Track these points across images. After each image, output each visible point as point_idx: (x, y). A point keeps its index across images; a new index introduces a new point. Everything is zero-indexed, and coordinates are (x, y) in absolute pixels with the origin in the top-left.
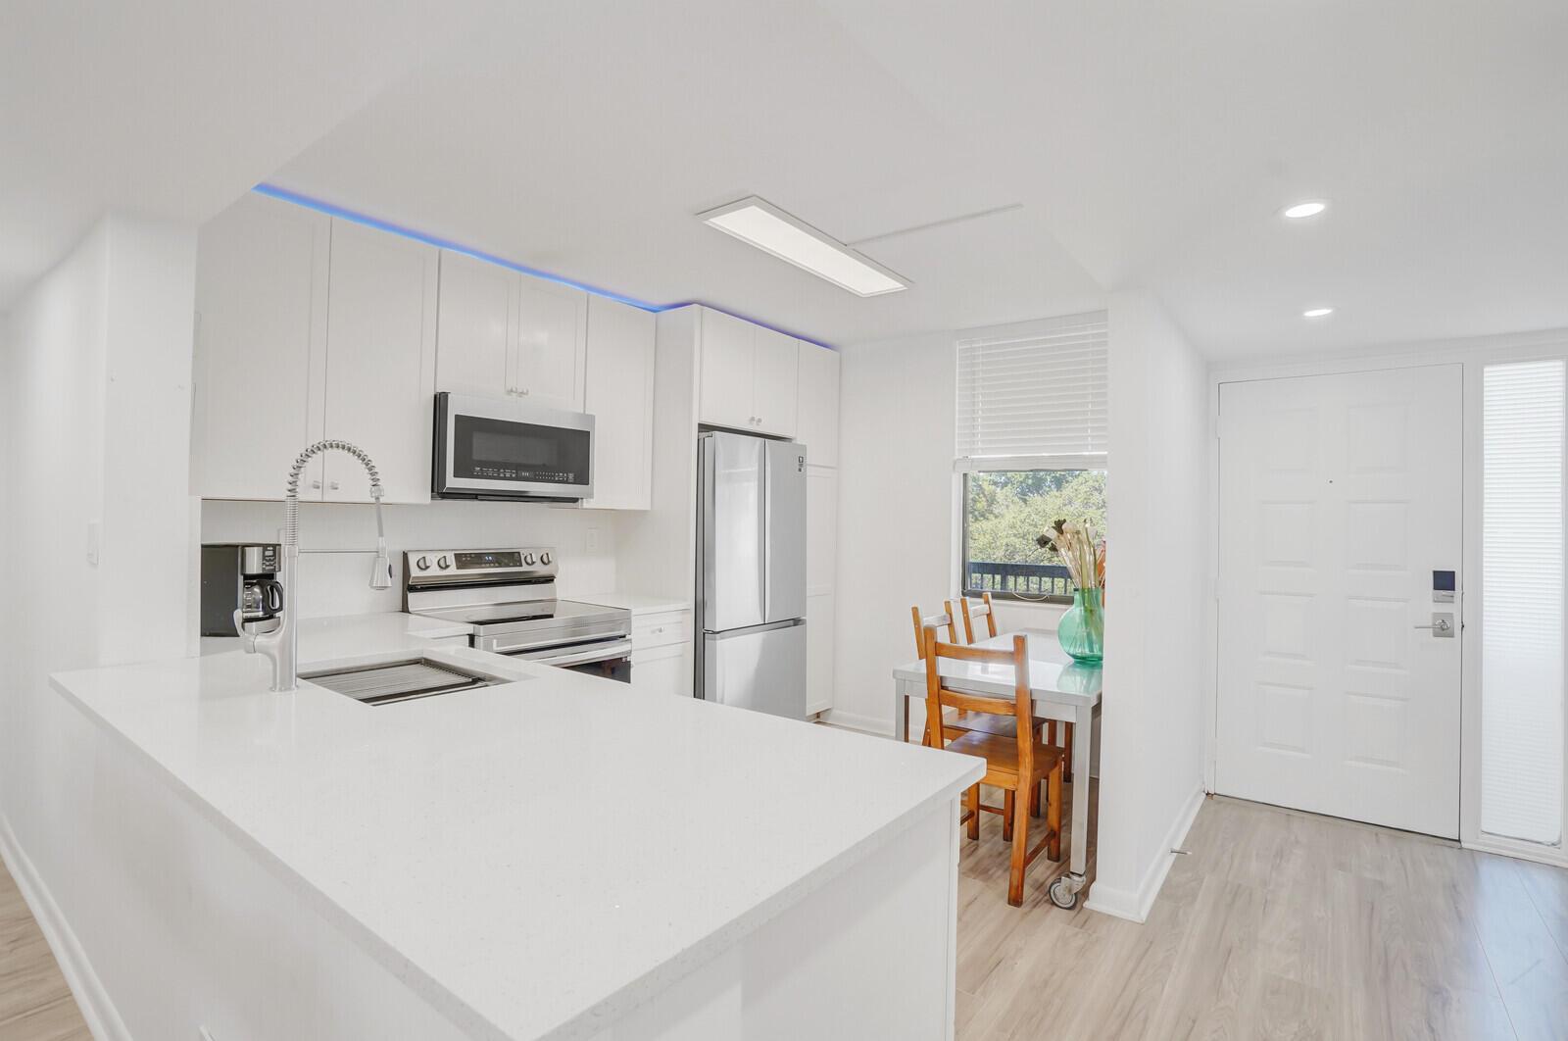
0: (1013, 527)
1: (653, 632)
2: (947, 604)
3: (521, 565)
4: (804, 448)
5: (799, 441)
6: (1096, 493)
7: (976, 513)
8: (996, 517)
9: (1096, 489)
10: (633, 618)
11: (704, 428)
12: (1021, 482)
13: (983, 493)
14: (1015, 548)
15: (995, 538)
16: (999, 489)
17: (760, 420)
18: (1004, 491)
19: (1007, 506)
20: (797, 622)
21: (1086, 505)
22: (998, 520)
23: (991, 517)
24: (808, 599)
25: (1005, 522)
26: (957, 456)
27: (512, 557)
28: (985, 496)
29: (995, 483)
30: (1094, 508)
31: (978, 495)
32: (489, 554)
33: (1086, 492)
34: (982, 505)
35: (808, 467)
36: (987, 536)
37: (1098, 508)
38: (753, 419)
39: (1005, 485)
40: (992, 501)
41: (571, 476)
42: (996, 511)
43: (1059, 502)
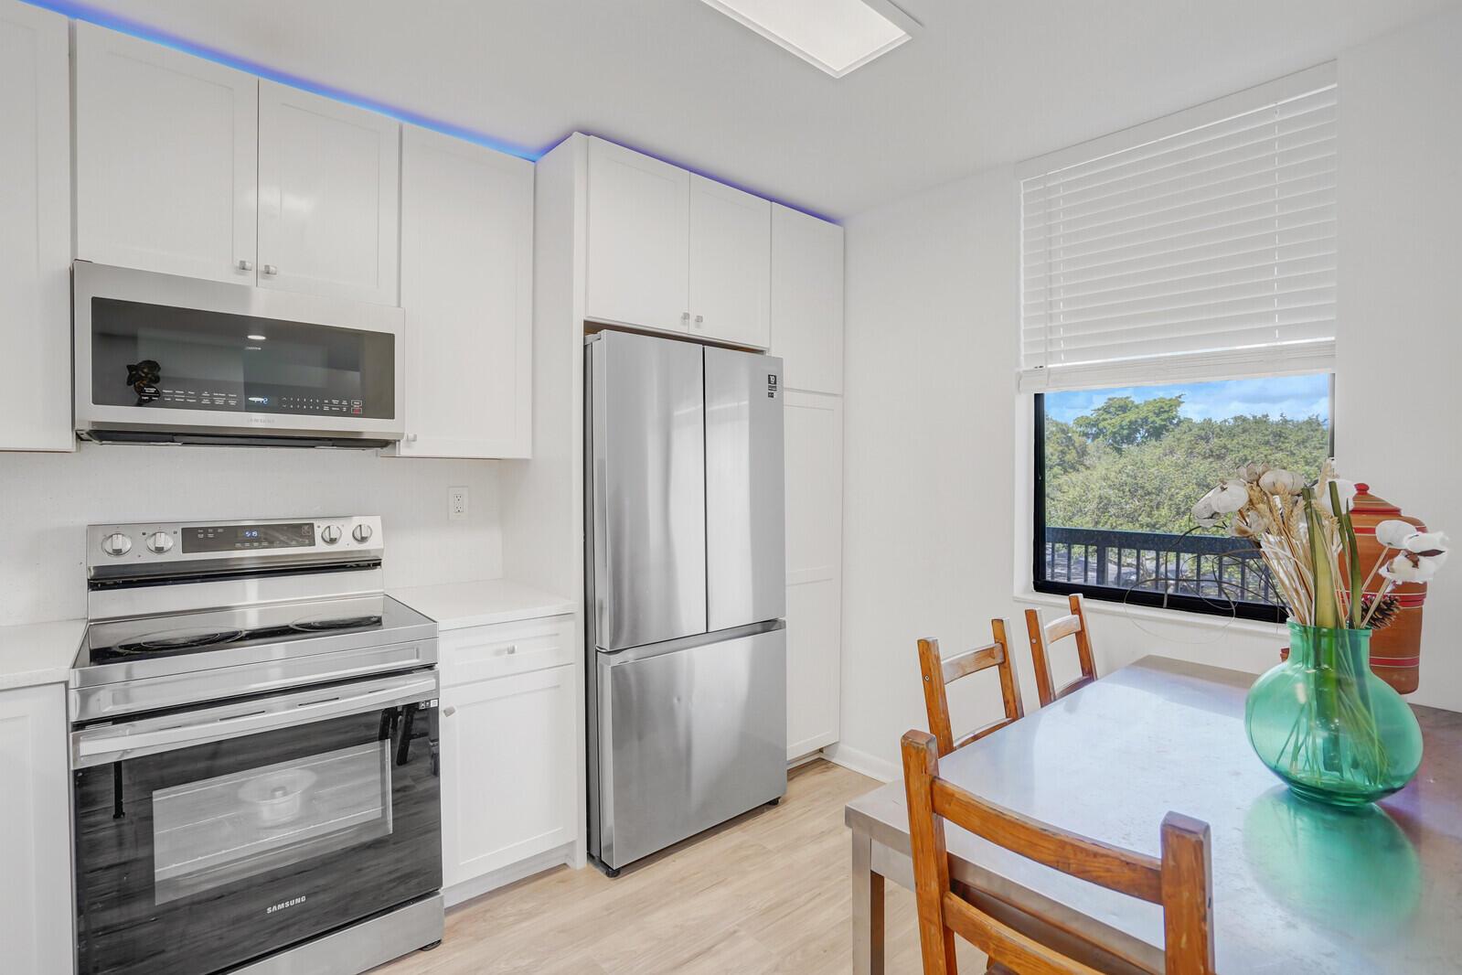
0: (1105, 479)
1: (498, 653)
2: (998, 624)
3: (312, 543)
4: (779, 362)
5: (774, 353)
6: (1202, 442)
7: (1066, 465)
8: (1088, 468)
9: (1202, 438)
10: (441, 635)
11: (592, 328)
12: (1115, 433)
13: (1073, 445)
14: (1109, 500)
15: (1087, 489)
16: (1090, 441)
17: (699, 319)
18: (1095, 442)
19: (1099, 458)
20: (769, 625)
21: (1190, 453)
22: (1089, 472)
23: (1081, 468)
24: (787, 588)
25: (1096, 474)
26: (1024, 367)
27: (301, 532)
28: (1075, 448)
29: (1086, 435)
30: (1200, 457)
31: (1067, 446)
32: (251, 528)
33: (1190, 441)
34: (1071, 456)
35: (786, 394)
36: (1077, 489)
37: (1205, 458)
38: (686, 316)
39: (1095, 436)
40: (1083, 452)
41: (357, 404)
42: (1087, 463)
43: (1159, 451)
